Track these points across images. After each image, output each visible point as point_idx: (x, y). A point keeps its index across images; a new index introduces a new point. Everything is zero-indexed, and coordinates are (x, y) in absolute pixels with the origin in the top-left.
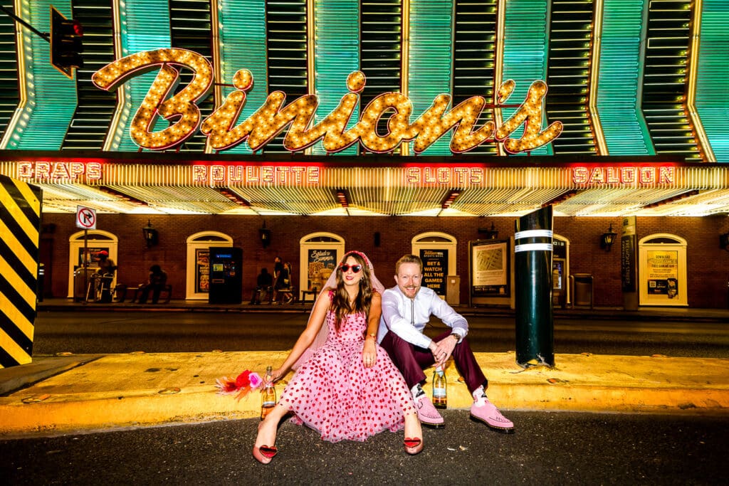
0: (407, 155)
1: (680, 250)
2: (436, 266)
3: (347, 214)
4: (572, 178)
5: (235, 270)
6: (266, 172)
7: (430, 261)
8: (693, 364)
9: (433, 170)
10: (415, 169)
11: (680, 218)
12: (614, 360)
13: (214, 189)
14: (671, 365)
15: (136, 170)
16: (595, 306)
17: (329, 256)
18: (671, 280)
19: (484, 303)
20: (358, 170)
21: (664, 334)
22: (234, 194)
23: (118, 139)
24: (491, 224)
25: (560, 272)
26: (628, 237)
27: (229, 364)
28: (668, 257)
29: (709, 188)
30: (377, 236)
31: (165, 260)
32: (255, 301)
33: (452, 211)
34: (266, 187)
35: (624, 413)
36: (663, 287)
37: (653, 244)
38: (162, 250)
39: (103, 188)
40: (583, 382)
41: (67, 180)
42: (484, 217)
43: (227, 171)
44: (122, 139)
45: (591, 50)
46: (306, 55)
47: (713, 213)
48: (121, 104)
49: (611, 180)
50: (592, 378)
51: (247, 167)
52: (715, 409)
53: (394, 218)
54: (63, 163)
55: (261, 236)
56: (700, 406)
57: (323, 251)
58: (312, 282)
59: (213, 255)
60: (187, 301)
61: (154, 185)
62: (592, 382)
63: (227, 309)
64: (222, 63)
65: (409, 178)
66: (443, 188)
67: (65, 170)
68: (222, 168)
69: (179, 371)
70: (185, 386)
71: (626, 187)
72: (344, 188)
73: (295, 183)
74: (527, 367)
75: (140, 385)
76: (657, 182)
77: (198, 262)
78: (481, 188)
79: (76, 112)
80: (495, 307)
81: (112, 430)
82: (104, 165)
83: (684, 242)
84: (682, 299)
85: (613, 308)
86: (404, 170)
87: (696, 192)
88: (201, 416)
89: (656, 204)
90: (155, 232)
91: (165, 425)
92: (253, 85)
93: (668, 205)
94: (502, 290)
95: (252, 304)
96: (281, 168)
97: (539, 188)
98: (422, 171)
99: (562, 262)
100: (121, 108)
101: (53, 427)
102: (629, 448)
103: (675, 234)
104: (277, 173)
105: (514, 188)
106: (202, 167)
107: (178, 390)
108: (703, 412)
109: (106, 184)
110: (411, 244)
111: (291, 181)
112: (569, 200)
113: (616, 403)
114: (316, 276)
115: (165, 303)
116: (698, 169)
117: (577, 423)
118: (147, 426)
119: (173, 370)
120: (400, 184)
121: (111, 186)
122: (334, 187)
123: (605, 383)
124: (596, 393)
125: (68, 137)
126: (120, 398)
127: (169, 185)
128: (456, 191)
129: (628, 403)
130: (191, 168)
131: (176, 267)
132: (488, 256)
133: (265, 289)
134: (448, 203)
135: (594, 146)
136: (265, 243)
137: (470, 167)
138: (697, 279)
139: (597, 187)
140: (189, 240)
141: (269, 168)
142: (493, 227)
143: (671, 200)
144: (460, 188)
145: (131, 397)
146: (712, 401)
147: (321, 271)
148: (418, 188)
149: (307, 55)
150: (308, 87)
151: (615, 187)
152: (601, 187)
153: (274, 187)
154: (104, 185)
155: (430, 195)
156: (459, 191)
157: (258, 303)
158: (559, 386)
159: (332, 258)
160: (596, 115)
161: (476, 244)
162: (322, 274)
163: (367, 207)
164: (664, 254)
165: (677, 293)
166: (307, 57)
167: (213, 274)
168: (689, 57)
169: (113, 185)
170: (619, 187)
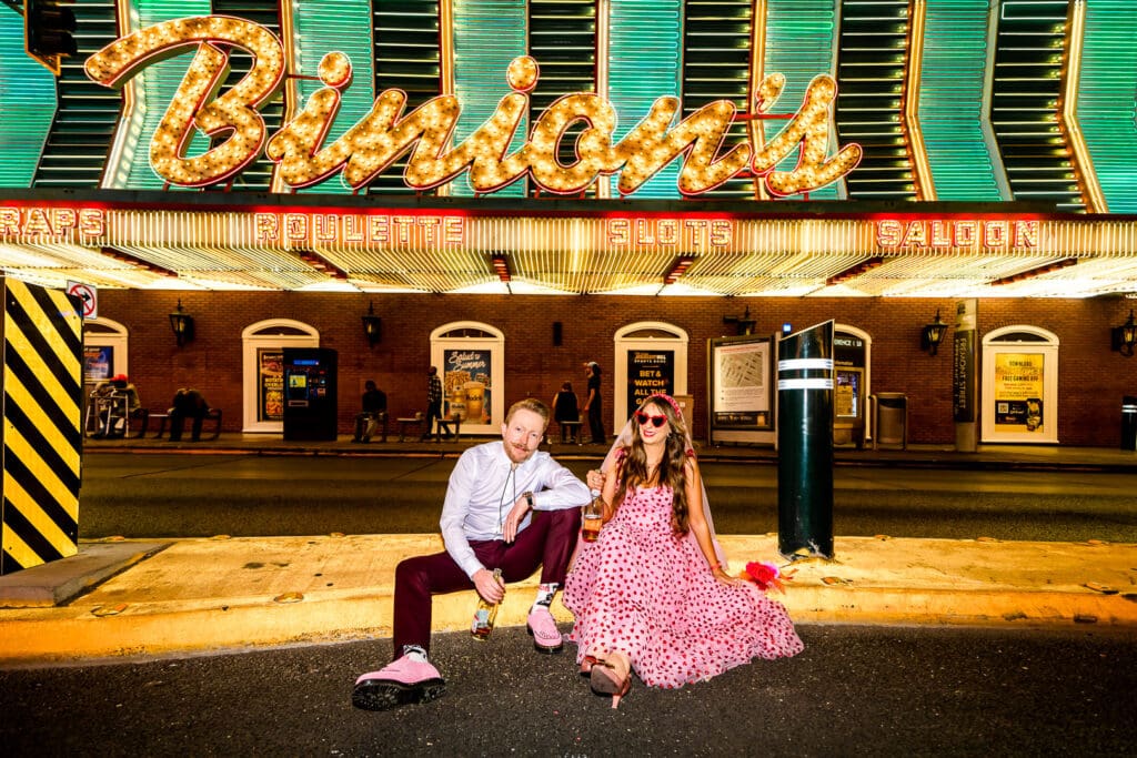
0: (607, 197)
1: (1048, 353)
2: (655, 378)
3: (508, 293)
4: (875, 237)
5: (327, 386)
6: (376, 226)
7: (645, 369)
8: (1033, 553)
9: (650, 223)
10: (620, 221)
11: (1049, 300)
12: (921, 547)
13: (290, 252)
14: (1001, 555)
15: (160, 220)
16: (910, 443)
17: (479, 361)
18: (1031, 400)
19: (732, 440)
20: (527, 222)
21: (1011, 496)
22: (321, 260)
23: (126, 166)
24: (744, 310)
25: (854, 390)
26: (963, 334)
27: (361, 556)
28: (1028, 364)
29: (1093, 256)
30: (557, 327)
31: (207, 367)
32: (361, 435)
33: (681, 288)
34: (377, 250)
35: (927, 626)
36: (1019, 412)
37: (1004, 343)
38: (202, 349)
39: (105, 251)
40: (874, 582)
41: (48, 236)
42: (732, 296)
43: (311, 224)
44: (132, 164)
45: (909, 21)
46: (437, 24)
47: (1102, 292)
48: (129, 106)
49: (937, 241)
50: (886, 575)
51: (344, 217)
52: (1054, 620)
53: (585, 299)
54: (41, 210)
55: (366, 329)
56: (1034, 615)
57: (468, 352)
58: (451, 404)
59: (289, 360)
60: (246, 436)
61: (192, 245)
62: (886, 582)
63: (317, 451)
64: (297, 36)
65: (611, 236)
66: (667, 251)
67: (44, 222)
68: (301, 217)
69: (290, 565)
70: (307, 589)
71: (962, 253)
72: (505, 251)
73: (424, 243)
74: (794, 559)
75: (244, 588)
76: (1012, 246)
77: (262, 371)
78: (728, 253)
79: (55, 119)
80: (749, 446)
81: (218, 653)
82: (108, 213)
83: (1054, 340)
84: (1049, 432)
85: (938, 448)
86: (603, 223)
87: (1073, 262)
88: (336, 633)
89: (1010, 279)
90: (189, 321)
91: (288, 646)
92: (351, 80)
93: (1029, 281)
94: (761, 419)
95: (357, 441)
96: (401, 219)
97: (822, 254)
98: (632, 223)
99: (859, 373)
100: (130, 112)
101: (140, 649)
102: (925, 677)
103: (1041, 326)
104: (394, 227)
105: (782, 254)
106: (270, 216)
107: (300, 596)
108: (1036, 625)
109: (112, 244)
110: (613, 342)
111: (418, 241)
112: (870, 272)
113: (917, 612)
114: (458, 394)
115: (211, 439)
116: (1077, 225)
117: (861, 641)
118: (265, 648)
119: (282, 565)
120: (597, 246)
121: (120, 248)
122: (488, 251)
123: (902, 583)
124: (890, 598)
125: (44, 163)
126: (225, 609)
127: (216, 246)
128: (688, 258)
129: (933, 612)
130: (252, 217)
131: (225, 378)
132: (739, 363)
133: (375, 417)
134: (674, 275)
135: (911, 183)
136: (374, 340)
137: (710, 217)
138: (1073, 399)
139: (916, 252)
140: (247, 333)
141: (380, 218)
142: (747, 314)
143: (1033, 273)
144: (694, 253)
145: (239, 607)
146: (1050, 608)
147: (466, 385)
148: (625, 252)
149: (440, 23)
150: (441, 78)
151: (945, 253)
152: (922, 252)
153: (389, 249)
154: (109, 245)
155: (646, 263)
156: (692, 258)
157: (367, 441)
158: (836, 588)
159: (483, 364)
160: (916, 130)
161: (719, 344)
162: (466, 390)
163: (541, 280)
164: (1022, 359)
165: (1041, 423)
166: (440, 28)
167: (289, 393)
168: (1068, 33)
169: (123, 245)
170: (950, 253)
